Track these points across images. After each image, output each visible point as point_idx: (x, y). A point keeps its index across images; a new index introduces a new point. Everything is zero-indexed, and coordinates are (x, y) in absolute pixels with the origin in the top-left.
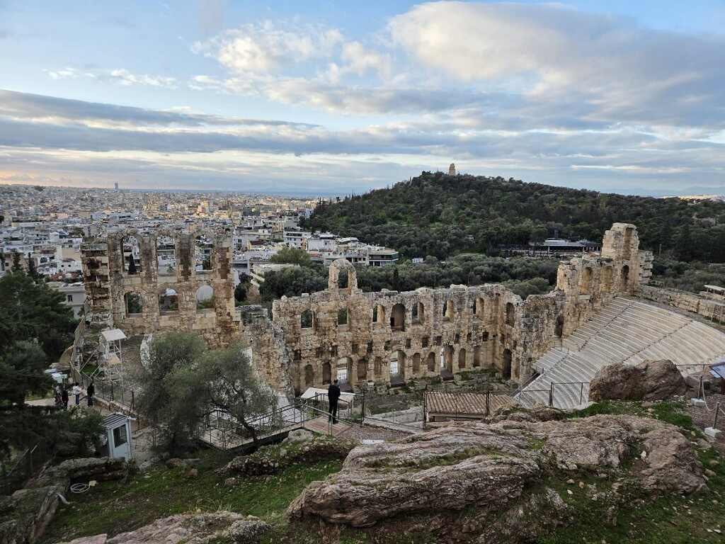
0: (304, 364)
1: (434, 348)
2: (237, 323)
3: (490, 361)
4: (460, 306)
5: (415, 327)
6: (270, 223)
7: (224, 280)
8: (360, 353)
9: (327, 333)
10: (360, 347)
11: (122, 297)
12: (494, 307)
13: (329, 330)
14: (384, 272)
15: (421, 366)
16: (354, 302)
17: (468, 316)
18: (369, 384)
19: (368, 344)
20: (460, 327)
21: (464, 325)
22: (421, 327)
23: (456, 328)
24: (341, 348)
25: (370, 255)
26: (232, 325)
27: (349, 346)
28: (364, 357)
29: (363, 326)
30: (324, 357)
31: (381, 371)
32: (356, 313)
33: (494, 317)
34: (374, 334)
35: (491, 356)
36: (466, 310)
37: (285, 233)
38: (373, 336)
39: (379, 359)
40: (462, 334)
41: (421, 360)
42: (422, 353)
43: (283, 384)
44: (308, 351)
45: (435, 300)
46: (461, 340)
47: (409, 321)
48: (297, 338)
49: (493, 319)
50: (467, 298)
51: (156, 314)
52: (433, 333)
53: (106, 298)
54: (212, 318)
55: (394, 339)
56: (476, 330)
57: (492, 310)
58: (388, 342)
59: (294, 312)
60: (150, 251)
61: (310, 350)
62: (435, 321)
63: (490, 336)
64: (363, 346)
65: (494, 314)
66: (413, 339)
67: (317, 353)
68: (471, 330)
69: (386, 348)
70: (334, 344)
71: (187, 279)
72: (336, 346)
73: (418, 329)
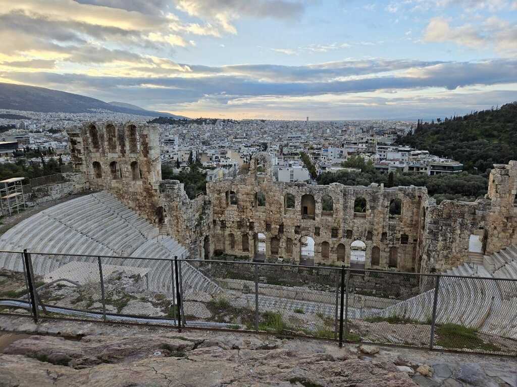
0: (227, 232)
1: (343, 241)
2: (156, 190)
3: (409, 265)
4: (372, 204)
5: (324, 218)
6: (371, 140)
7: (145, 159)
8: (273, 232)
9: (245, 210)
10: (272, 227)
11: (91, 165)
12: (415, 210)
13: (247, 208)
14: (422, 179)
15: (330, 254)
16: (267, 188)
17: (382, 215)
18: (279, 259)
19: (280, 226)
20: (373, 225)
21: (378, 223)
22: (329, 219)
23: (367, 226)
24: (256, 224)
25: (432, 166)
26: (153, 191)
27: (263, 224)
28: (276, 236)
29: (275, 209)
30: (243, 230)
31: (292, 251)
32: (269, 198)
33: (416, 221)
34: (285, 218)
35: (411, 260)
36: (380, 208)
37: (377, 146)
38: (284, 219)
39: (289, 240)
40: (375, 232)
41: (330, 249)
42: (330, 242)
43: (188, 241)
44: (231, 223)
45: (345, 195)
46: (374, 238)
47: (318, 211)
48: (223, 211)
49: (414, 223)
50: (382, 198)
51: (109, 178)
52: (342, 225)
53: (81, 164)
54: (140, 185)
55: (303, 225)
56: (392, 230)
57: (413, 213)
58: (299, 227)
59: (220, 191)
60: (103, 135)
61: (233, 222)
62: (345, 215)
63: (410, 240)
64: (275, 227)
65: (415, 218)
66: (322, 228)
67: (238, 226)
68: (386, 230)
69: (296, 232)
70: (251, 220)
71: (123, 156)
72: (253, 223)
73: (326, 219)
